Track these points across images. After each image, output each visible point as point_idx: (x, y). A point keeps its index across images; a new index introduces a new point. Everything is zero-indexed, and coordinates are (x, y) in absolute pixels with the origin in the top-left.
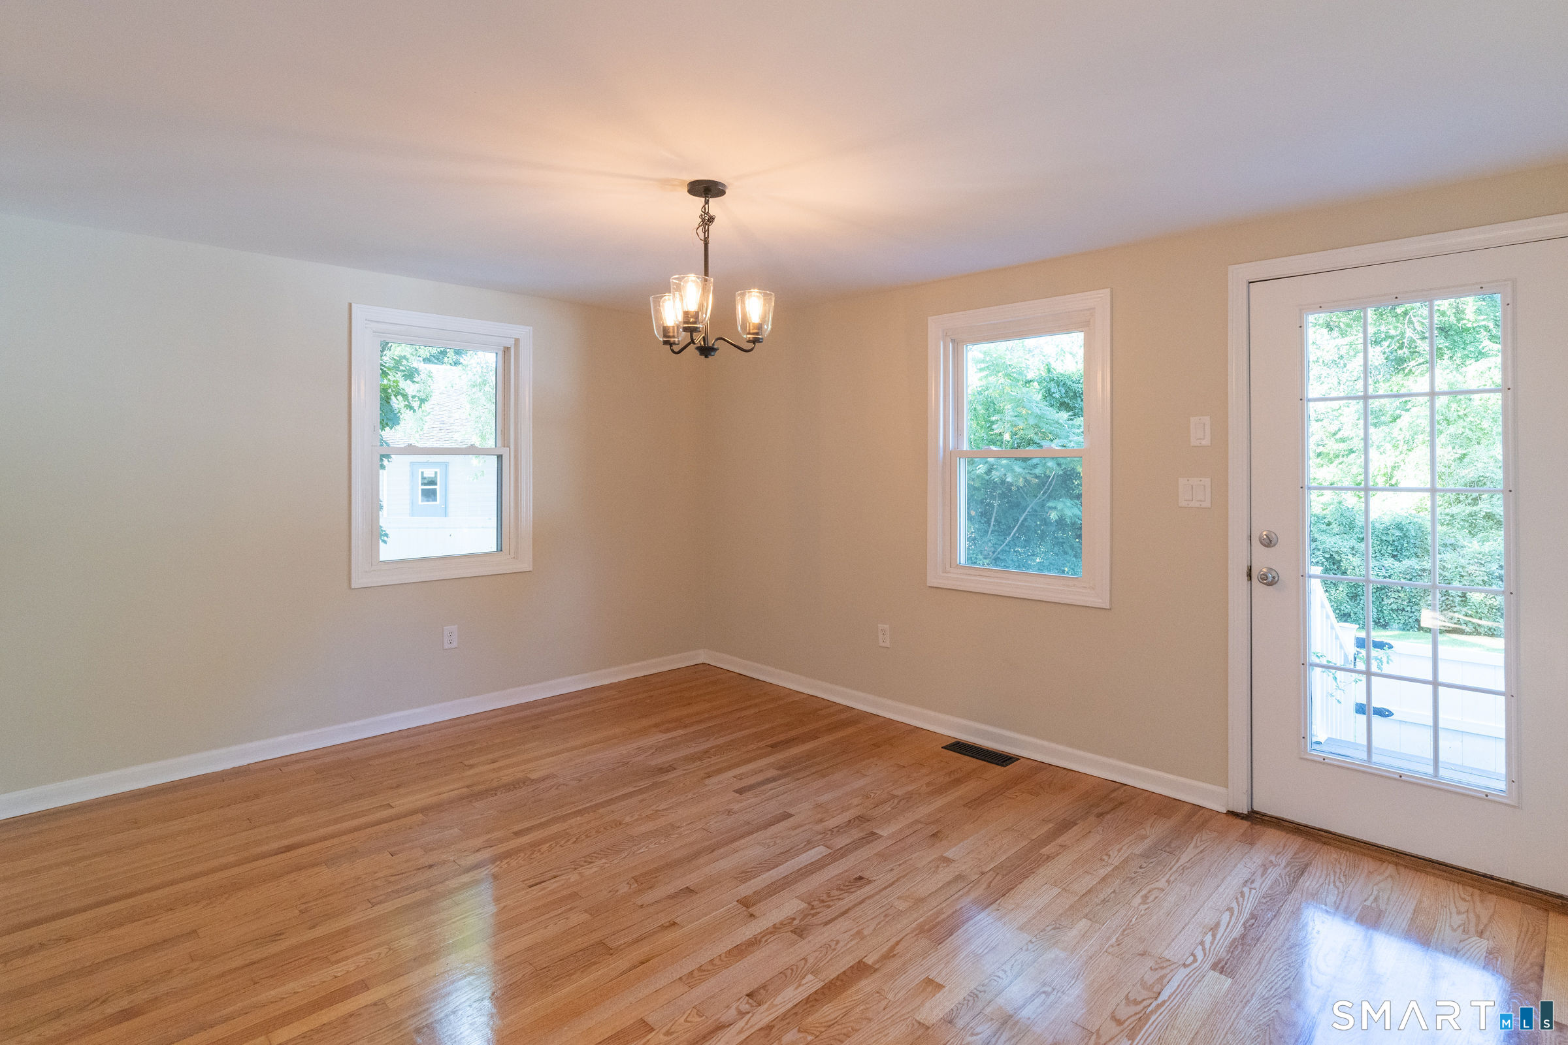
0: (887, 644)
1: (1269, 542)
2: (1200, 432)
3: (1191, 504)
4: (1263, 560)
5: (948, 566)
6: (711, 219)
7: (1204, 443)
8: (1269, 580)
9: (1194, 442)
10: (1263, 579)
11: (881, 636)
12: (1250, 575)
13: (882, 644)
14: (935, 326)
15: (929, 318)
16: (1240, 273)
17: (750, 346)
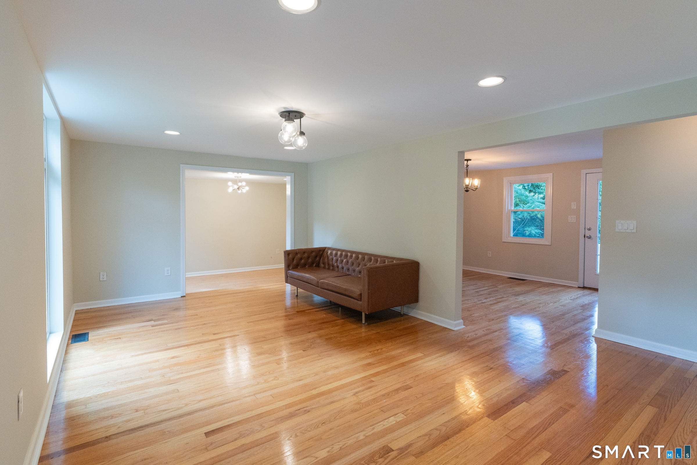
0: (490, 256)
1: (589, 229)
2: (574, 206)
3: (571, 221)
4: (588, 233)
5: (508, 237)
6: (468, 166)
7: (575, 208)
8: (590, 237)
9: (572, 208)
10: (587, 237)
11: (488, 254)
12: (585, 237)
13: (488, 256)
14: (505, 180)
15: (504, 178)
16: (584, 172)
17: (475, 190)
